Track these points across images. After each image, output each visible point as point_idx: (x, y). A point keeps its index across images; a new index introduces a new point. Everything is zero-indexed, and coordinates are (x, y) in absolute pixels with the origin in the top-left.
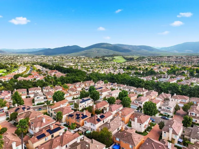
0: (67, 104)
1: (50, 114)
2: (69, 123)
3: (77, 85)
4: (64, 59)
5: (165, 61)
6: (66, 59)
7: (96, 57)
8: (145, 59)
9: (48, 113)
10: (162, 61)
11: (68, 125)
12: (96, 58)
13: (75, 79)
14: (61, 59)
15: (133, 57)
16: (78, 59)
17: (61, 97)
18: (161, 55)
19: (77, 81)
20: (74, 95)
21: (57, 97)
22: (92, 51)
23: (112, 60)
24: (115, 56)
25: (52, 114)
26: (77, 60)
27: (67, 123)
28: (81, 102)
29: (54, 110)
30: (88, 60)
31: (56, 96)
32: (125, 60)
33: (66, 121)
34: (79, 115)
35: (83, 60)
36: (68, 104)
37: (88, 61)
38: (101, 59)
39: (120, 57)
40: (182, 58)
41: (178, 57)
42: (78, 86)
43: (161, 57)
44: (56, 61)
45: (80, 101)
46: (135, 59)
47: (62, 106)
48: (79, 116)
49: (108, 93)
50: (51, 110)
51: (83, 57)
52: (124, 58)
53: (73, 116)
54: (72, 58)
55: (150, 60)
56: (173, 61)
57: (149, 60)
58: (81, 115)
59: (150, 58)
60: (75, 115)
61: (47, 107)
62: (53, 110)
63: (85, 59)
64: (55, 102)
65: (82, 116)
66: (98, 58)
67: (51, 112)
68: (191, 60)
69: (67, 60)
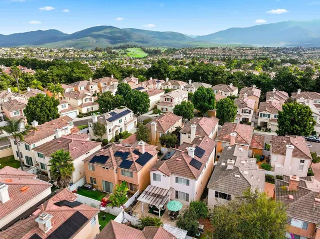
0: (70, 127)
1: (24, 159)
2: (93, 180)
3: (82, 86)
4: (35, 52)
5: (209, 55)
6: (39, 52)
7: (96, 48)
8: (178, 52)
9: (17, 158)
10: (204, 54)
11: (93, 187)
12: (95, 51)
13: (74, 75)
14: (29, 53)
15: (159, 49)
16: (62, 52)
17: (50, 110)
18: (200, 47)
19: (79, 79)
20: (81, 106)
21: (38, 110)
22: (86, 40)
23: (124, 54)
24: (129, 48)
25: (29, 160)
26: (60, 54)
27: (86, 183)
28: (110, 120)
29: (35, 149)
30: (81, 54)
31: (35, 109)
32: (146, 55)
33: (83, 175)
34: (127, 154)
35: (72, 53)
36: (72, 126)
37: (82, 56)
38: (106, 52)
39: (138, 49)
40: (231, 50)
41: (225, 49)
42: (83, 88)
43: (201, 48)
44: (19, 57)
45: (106, 118)
46: (162, 51)
47: (60, 134)
48: (129, 159)
49: (161, 96)
50: (27, 148)
51: (72, 50)
52: (144, 50)
53: (109, 161)
54: (51, 51)
55: (187, 54)
56: (220, 55)
57: (184, 53)
58: (133, 154)
59: (186, 50)
60: (113, 157)
61: (12, 141)
62: (32, 146)
63: (76, 53)
64: (35, 124)
65: (137, 156)
66: (100, 50)
67: (25, 153)
68: (244, 53)
69: (41, 54)
